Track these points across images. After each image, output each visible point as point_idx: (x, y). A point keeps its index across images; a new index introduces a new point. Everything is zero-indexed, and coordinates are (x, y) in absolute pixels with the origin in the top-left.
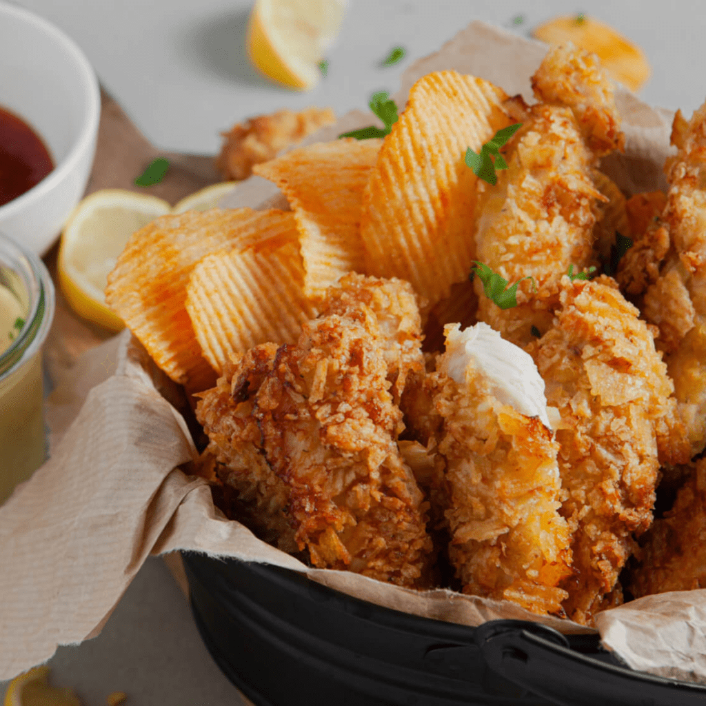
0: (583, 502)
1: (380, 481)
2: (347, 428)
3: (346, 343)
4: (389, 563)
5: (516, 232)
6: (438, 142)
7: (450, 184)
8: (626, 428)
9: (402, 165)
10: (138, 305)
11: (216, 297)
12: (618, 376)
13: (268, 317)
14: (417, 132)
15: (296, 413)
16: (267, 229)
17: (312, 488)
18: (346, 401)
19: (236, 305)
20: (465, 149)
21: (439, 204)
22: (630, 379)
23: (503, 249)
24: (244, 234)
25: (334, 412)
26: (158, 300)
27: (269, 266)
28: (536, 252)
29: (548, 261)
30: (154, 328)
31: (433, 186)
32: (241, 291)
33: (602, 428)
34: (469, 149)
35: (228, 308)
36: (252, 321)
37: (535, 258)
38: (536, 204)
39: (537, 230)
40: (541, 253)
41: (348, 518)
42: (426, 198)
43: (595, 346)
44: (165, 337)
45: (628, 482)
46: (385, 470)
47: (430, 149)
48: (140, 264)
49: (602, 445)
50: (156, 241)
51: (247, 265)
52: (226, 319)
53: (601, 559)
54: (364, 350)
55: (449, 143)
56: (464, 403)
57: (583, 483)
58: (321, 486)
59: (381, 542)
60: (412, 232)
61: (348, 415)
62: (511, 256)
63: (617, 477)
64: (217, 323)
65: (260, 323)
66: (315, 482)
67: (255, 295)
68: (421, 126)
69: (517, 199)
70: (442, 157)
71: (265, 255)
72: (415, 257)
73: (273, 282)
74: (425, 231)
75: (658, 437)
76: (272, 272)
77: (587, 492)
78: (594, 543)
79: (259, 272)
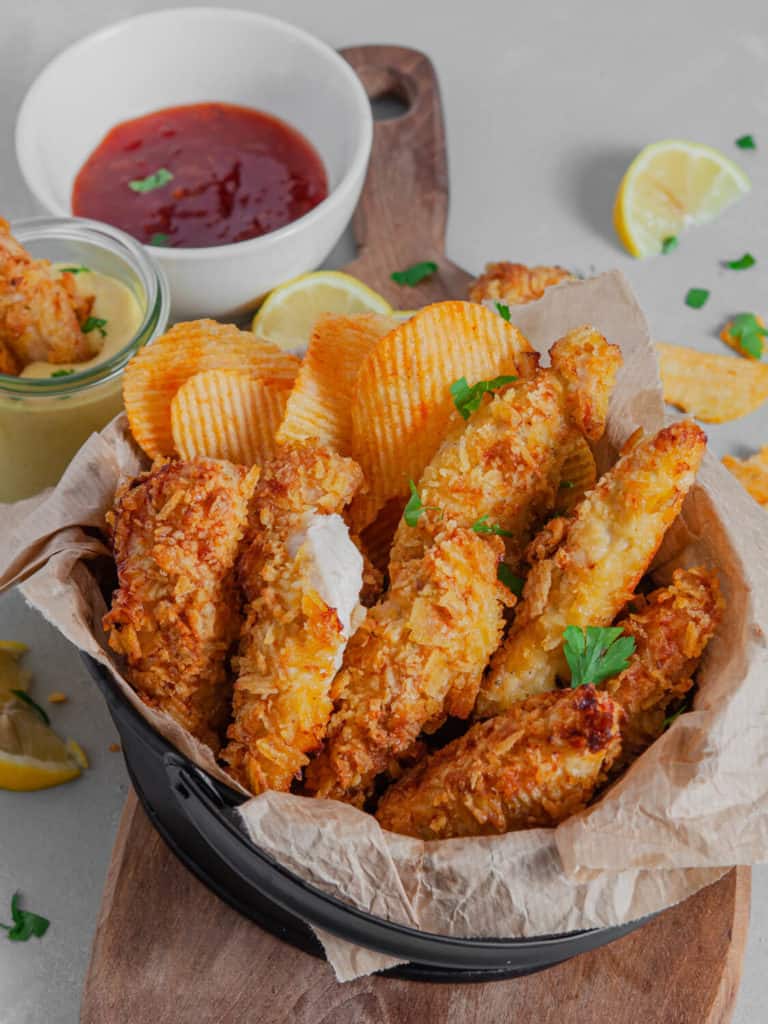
0: (352, 707)
1: (183, 606)
2: (172, 553)
3: (210, 486)
4: (168, 674)
5: (452, 467)
6: (430, 361)
7: (433, 401)
8: (419, 667)
9: (389, 366)
10: (143, 384)
11: (205, 407)
12: (437, 621)
13: (249, 441)
14: (411, 346)
15: (143, 521)
16: (284, 370)
17: (130, 585)
18: (184, 531)
19: (224, 421)
20: (459, 377)
21: (418, 413)
22: (444, 629)
23: (435, 477)
24: (263, 366)
25: (170, 535)
26: (163, 387)
27: (270, 400)
28: (457, 491)
29: (465, 503)
30: (145, 409)
31: (416, 396)
32: (234, 411)
33: (401, 656)
34: (463, 380)
35: (214, 420)
36: (234, 441)
37: (455, 495)
38: (480, 452)
39: (468, 473)
40: (462, 494)
41: (146, 623)
42: (406, 405)
43: (434, 588)
44: (150, 419)
45: (393, 707)
46: (190, 600)
47: (419, 364)
48: (172, 350)
49: (394, 669)
50: (192, 337)
51: (252, 391)
52: (209, 427)
53: (343, 759)
54: (219, 498)
55: (442, 367)
56: (286, 575)
57: (363, 692)
58: (137, 587)
59: (165, 655)
60: (387, 428)
61: (180, 543)
62: (437, 484)
63: (387, 699)
64: (198, 429)
65: (240, 444)
66: (134, 582)
67: (246, 420)
68: (417, 342)
69: (470, 439)
70: (431, 376)
71: (272, 391)
72: (386, 450)
73: (268, 417)
74: (399, 431)
75: (453, 687)
76: (271, 407)
77: (361, 700)
78: (345, 744)
79: (258, 403)
